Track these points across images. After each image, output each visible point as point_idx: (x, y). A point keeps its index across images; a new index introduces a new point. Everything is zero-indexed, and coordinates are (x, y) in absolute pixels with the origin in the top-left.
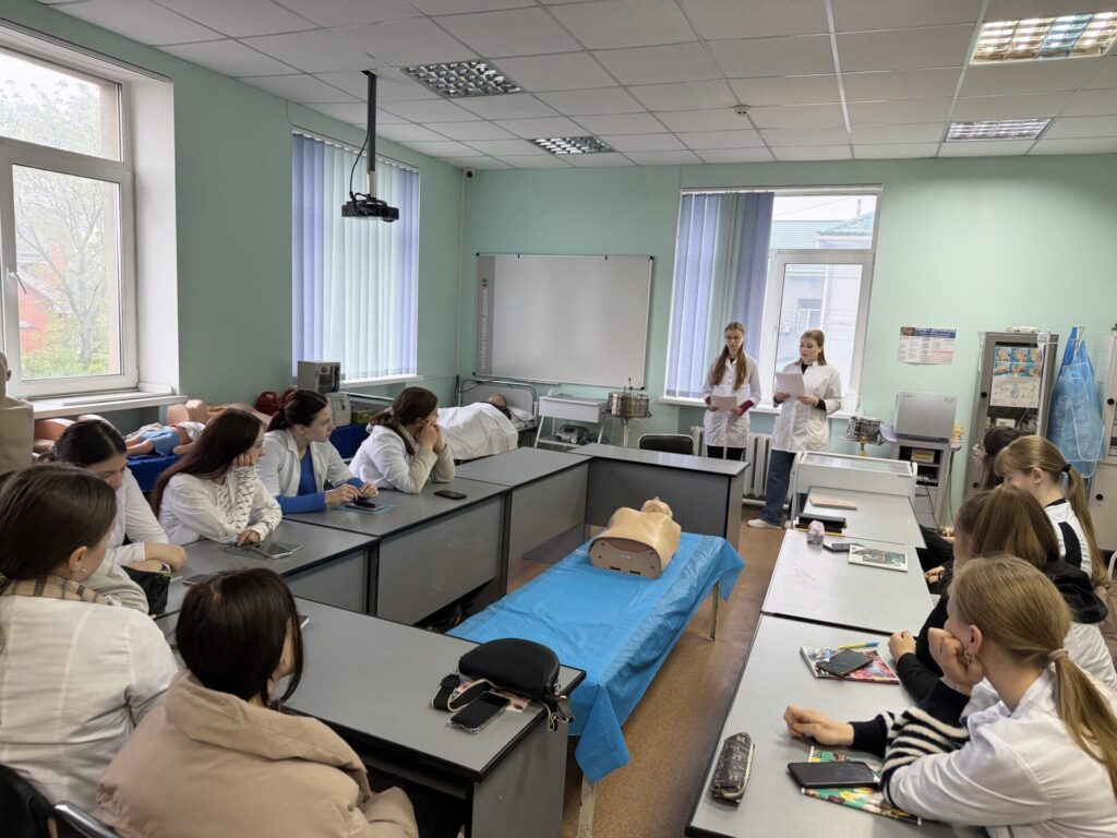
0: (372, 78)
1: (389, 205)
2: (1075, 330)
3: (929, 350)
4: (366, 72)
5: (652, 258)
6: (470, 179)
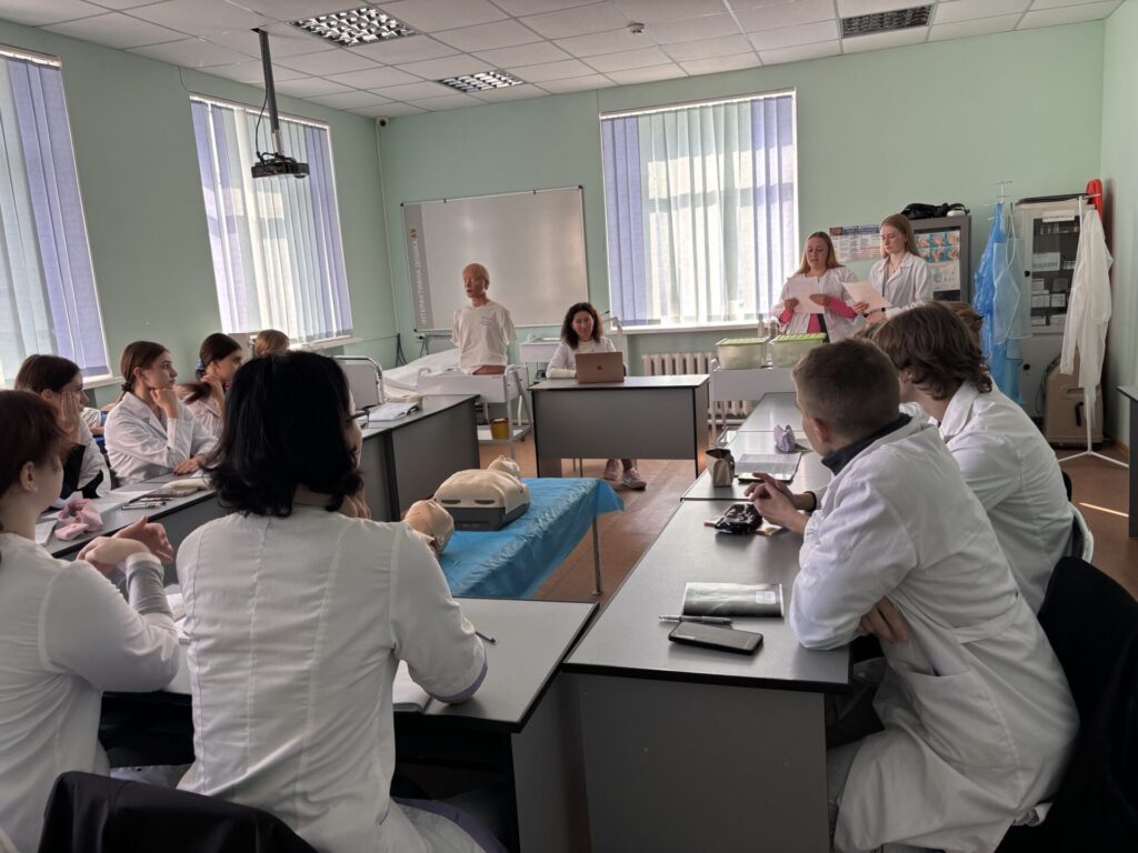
0: (264, 36)
1: (298, 161)
3: (858, 247)
4: (256, 30)
5: (580, 187)
6: (383, 128)
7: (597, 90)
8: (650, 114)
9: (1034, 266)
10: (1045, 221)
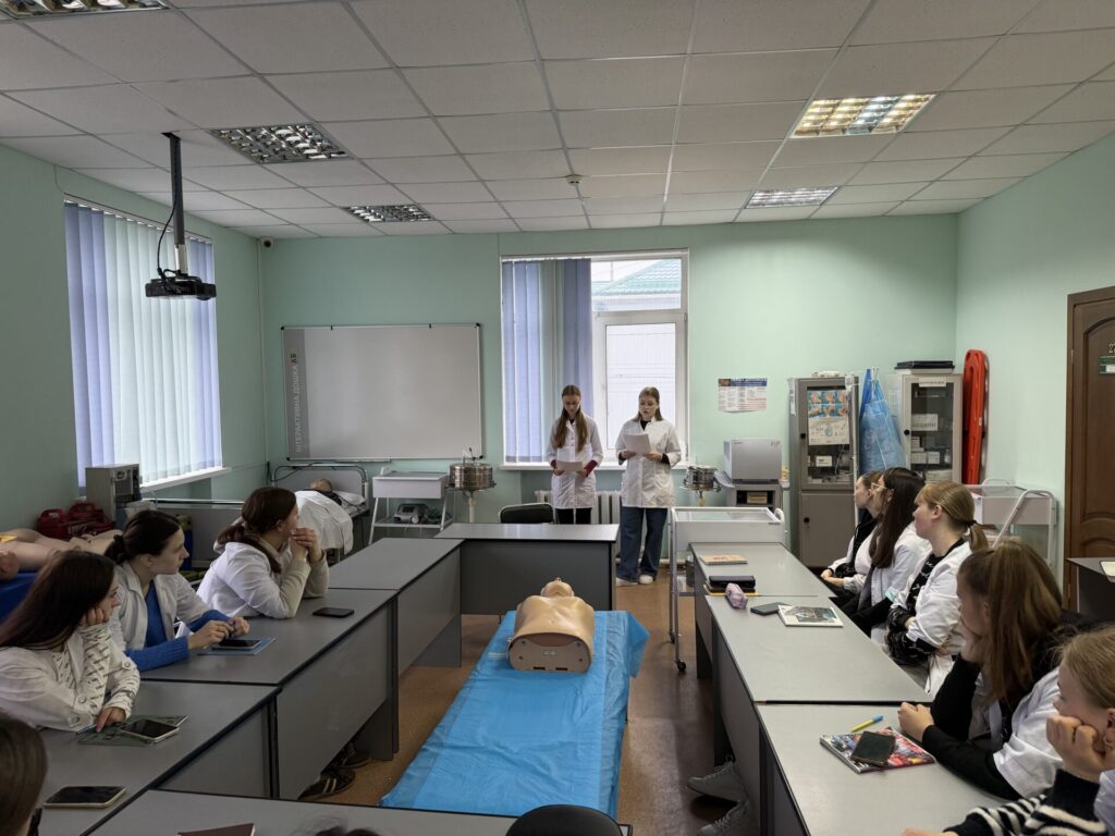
0: (175, 141)
1: (203, 281)
2: (869, 371)
3: (745, 398)
4: (168, 135)
5: (478, 325)
6: (267, 249)
7: (498, 234)
9: (913, 426)
10: (921, 386)
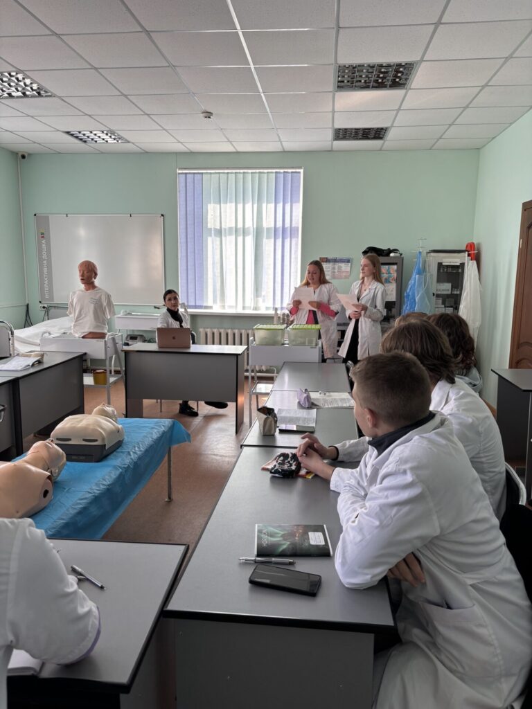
3: (336, 271)
5: (162, 215)
6: (24, 160)
7: (176, 153)
8: (211, 173)
9: (437, 290)
10: (443, 264)
